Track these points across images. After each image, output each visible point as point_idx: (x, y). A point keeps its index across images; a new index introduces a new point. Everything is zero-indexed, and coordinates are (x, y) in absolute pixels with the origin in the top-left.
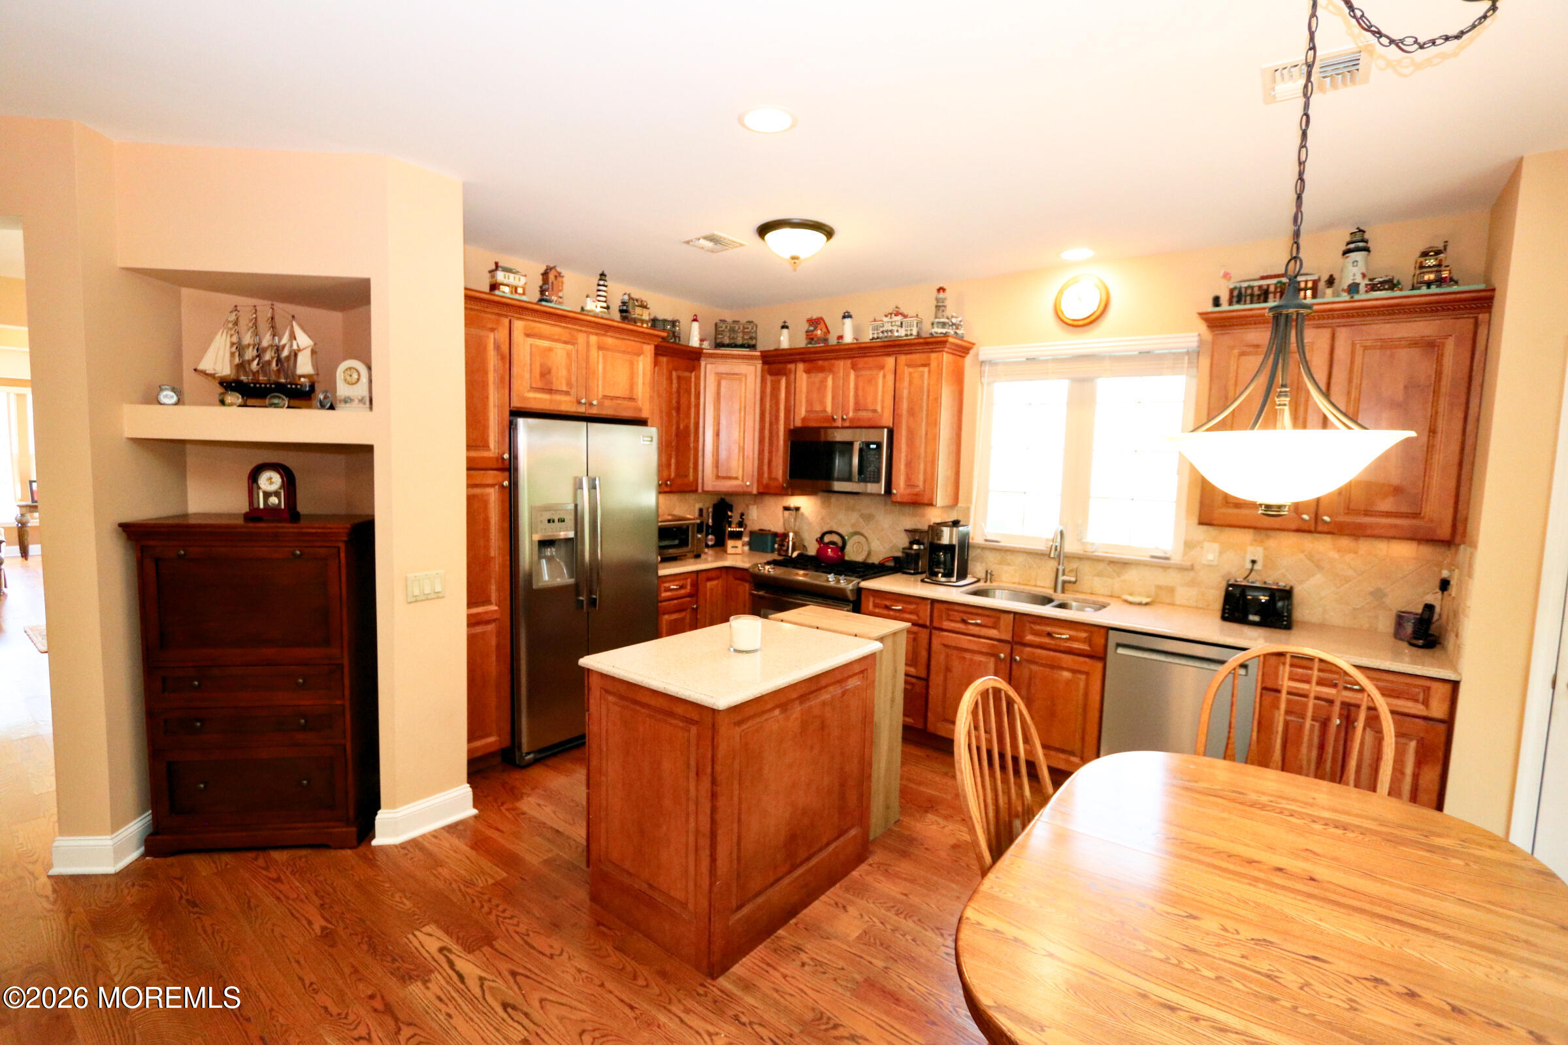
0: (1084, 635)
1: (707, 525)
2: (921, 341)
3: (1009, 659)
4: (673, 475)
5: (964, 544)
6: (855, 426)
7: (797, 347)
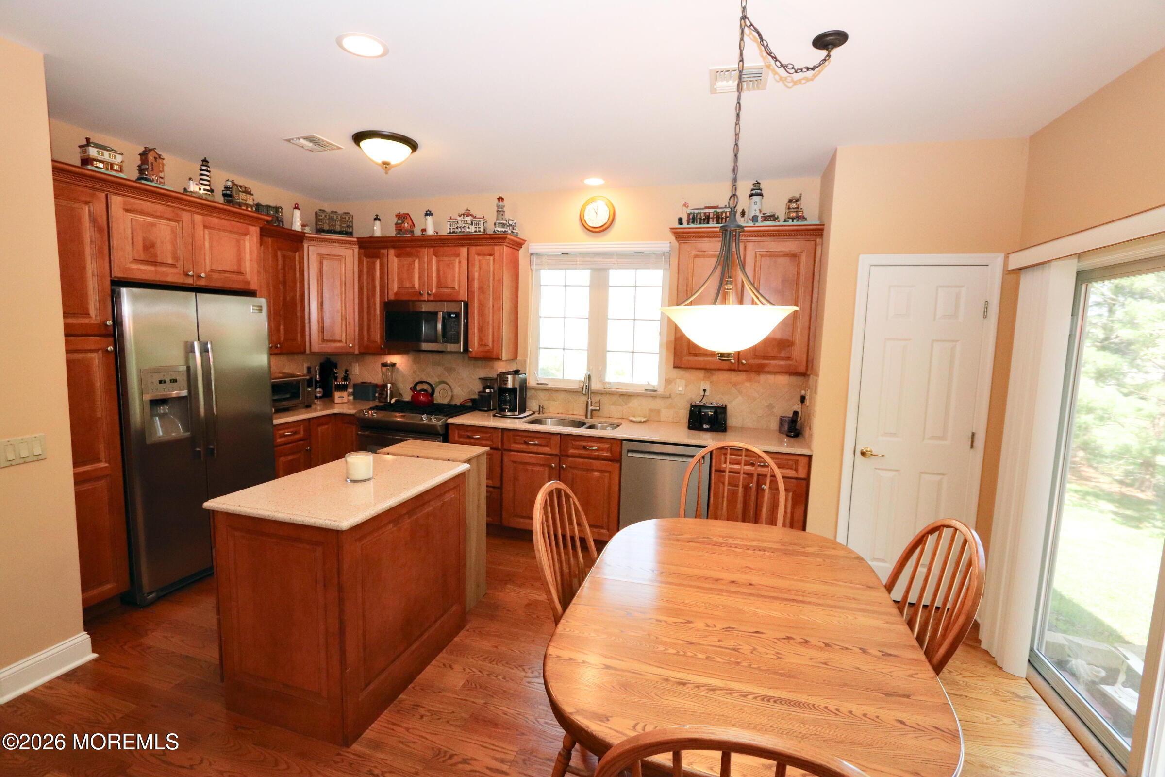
0: (607, 446)
1: (316, 380)
2: (488, 236)
3: (558, 467)
4: (282, 339)
5: (523, 386)
6: (439, 299)
7: (388, 235)
